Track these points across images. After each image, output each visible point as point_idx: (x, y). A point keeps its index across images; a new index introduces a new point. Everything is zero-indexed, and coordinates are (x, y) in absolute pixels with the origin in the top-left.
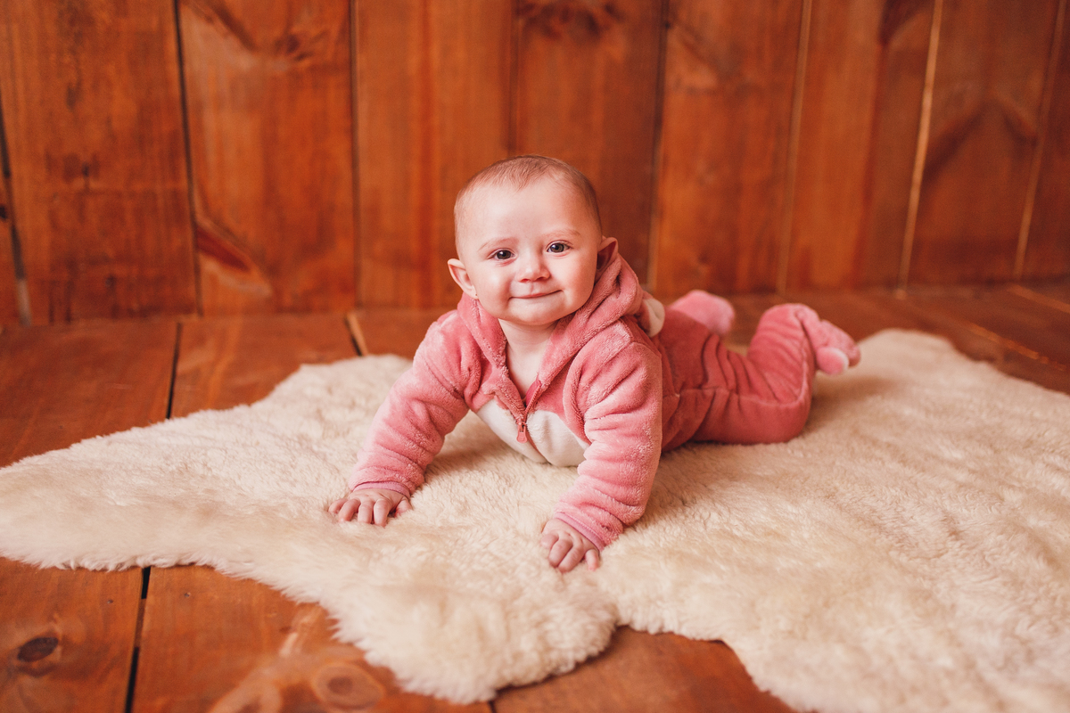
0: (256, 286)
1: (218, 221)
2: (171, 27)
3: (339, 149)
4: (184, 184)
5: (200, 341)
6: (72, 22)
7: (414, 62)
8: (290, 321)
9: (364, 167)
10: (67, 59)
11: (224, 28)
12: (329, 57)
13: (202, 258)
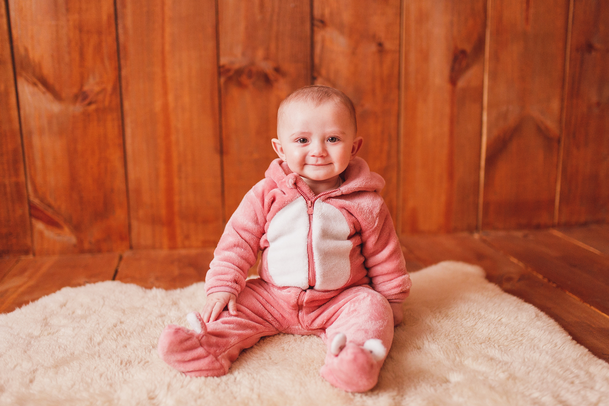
0: (67, 237)
1: (43, 200)
2: (13, 89)
3: (115, 157)
4: (22, 178)
7: (158, 105)
8: (87, 258)
9: (130, 166)
11: (43, 89)
12: (107, 103)
13: (34, 221)
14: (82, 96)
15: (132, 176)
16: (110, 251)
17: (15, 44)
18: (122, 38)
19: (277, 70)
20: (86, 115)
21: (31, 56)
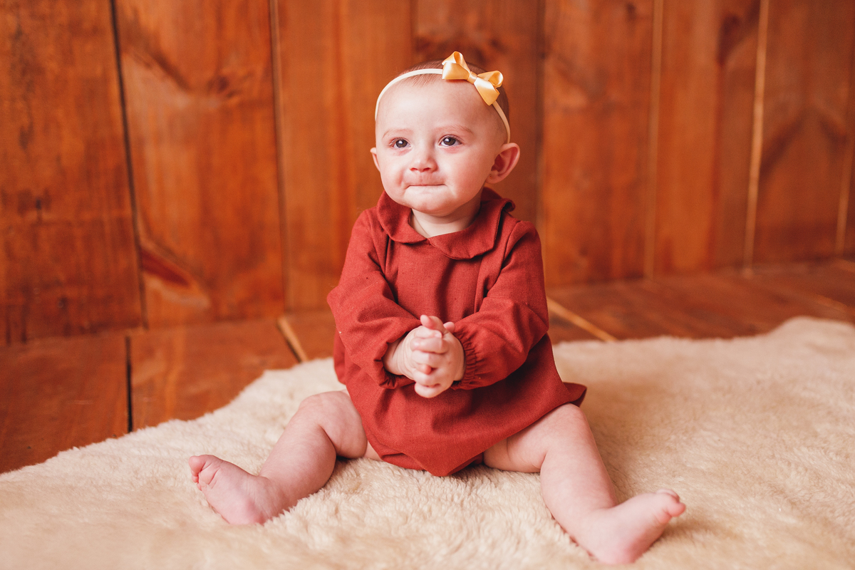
0: (197, 299)
1: (160, 243)
2: (114, 74)
3: (266, 174)
4: (128, 212)
5: (149, 353)
6: (24, 72)
7: (329, 96)
8: (227, 329)
9: (289, 189)
10: (20, 105)
11: (161, 73)
12: (256, 94)
13: (145, 276)
14: (221, 85)
19: (495, 44)
20: (226, 113)
21: (143, 21)
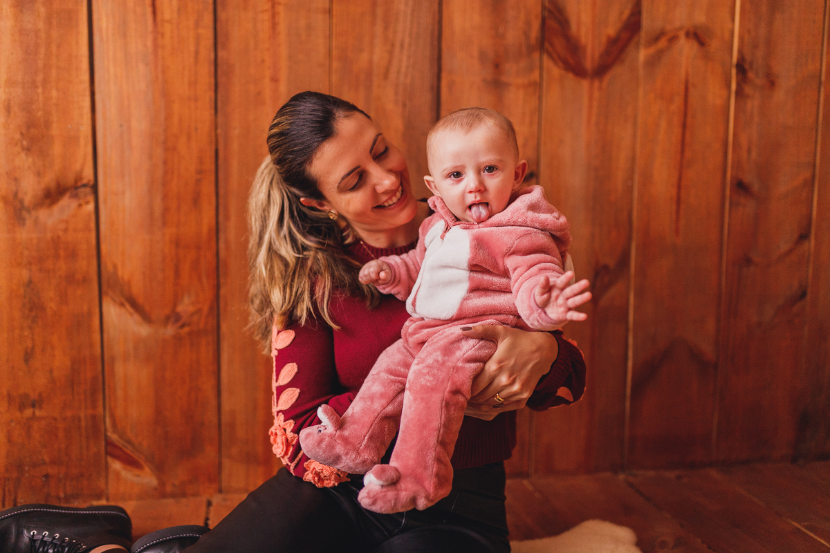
0: (148, 479)
1: (122, 436)
2: (96, 310)
3: (208, 385)
4: (100, 410)
6: (31, 310)
8: (170, 503)
9: (225, 396)
10: (26, 333)
11: (131, 310)
12: (202, 326)
13: (110, 459)
14: (174, 317)
15: (226, 406)
16: (196, 495)
17: (103, 260)
18: (222, 253)
20: (177, 338)
21: (120, 273)
